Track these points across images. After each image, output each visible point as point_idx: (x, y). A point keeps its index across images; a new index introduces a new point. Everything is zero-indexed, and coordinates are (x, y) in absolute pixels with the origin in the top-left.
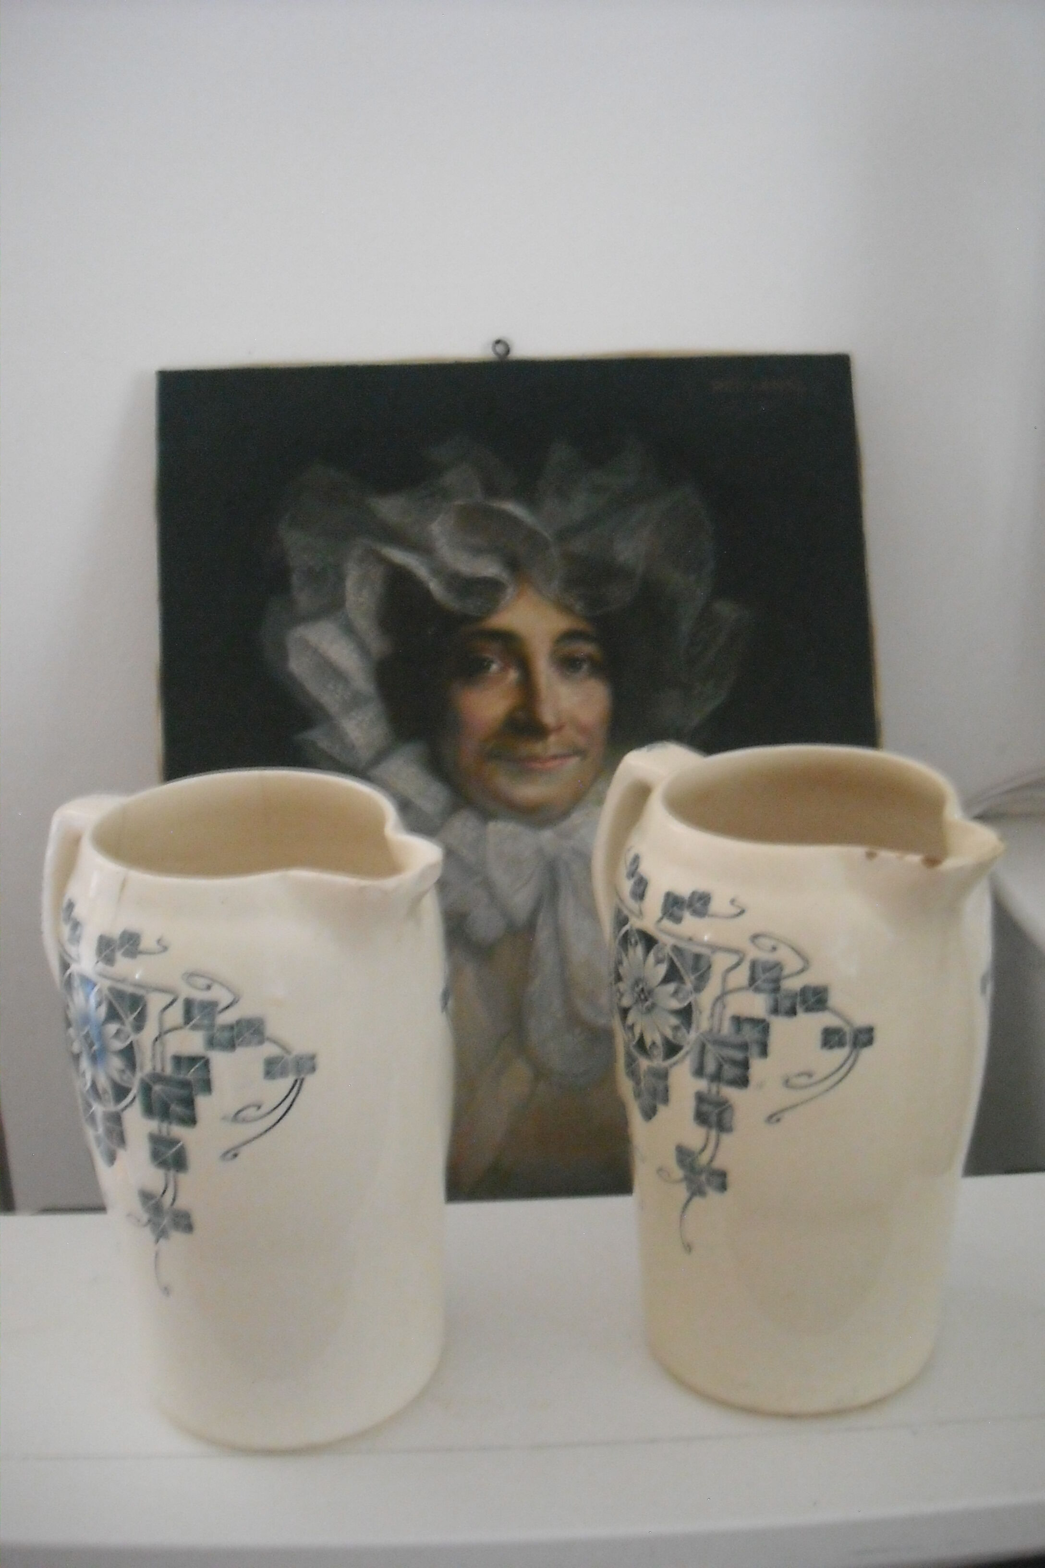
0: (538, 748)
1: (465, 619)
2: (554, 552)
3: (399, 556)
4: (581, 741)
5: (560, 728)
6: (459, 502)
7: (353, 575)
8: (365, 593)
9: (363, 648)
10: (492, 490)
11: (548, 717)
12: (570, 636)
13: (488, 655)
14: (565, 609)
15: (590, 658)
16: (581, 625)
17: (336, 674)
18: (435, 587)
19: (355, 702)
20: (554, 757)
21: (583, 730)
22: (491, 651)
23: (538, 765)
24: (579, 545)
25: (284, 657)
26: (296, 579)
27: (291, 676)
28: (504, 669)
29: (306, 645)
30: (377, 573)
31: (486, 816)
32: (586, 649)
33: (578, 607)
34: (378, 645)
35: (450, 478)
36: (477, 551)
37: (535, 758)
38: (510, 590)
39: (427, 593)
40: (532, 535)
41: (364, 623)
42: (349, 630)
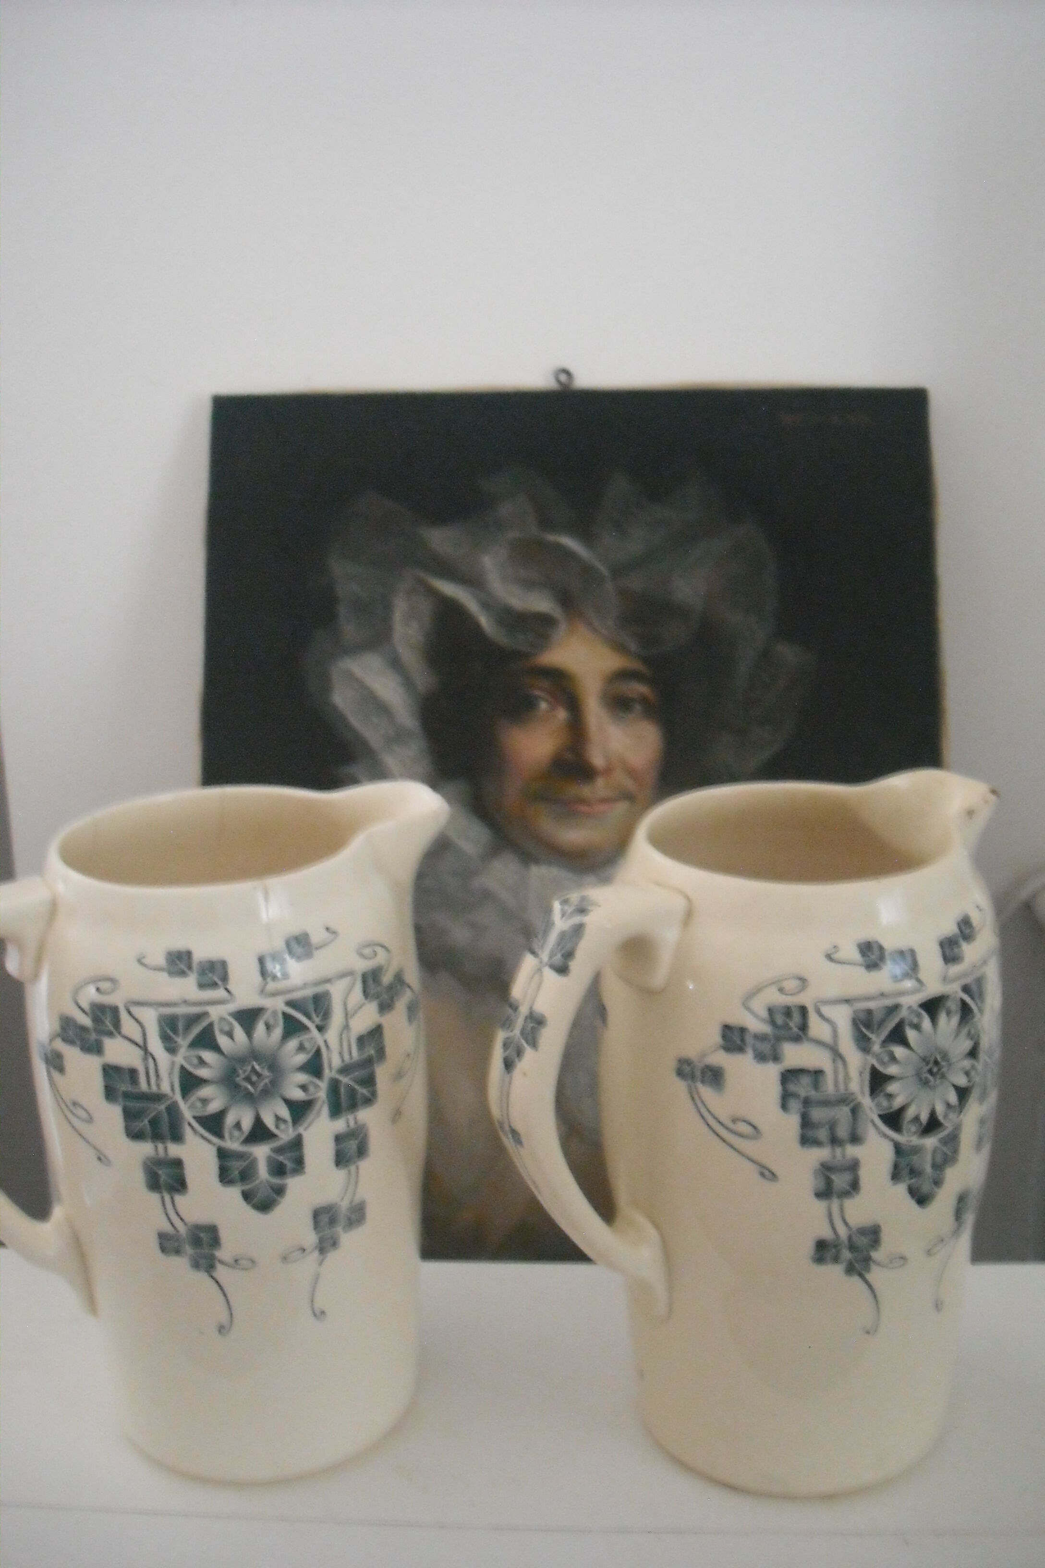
0: (585, 791)
1: (517, 655)
2: (609, 586)
3: (448, 589)
4: (629, 784)
5: (608, 771)
6: (513, 534)
7: (400, 607)
8: (415, 625)
9: (408, 682)
10: (547, 523)
11: (597, 760)
12: (623, 675)
13: (537, 693)
14: (620, 648)
15: (644, 700)
16: (635, 665)
17: (382, 709)
18: (484, 621)
19: (399, 737)
20: (605, 800)
21: (632, 773)
22: (540, 691)
23: (583, 808)
24: (636, 583)
25: (326, 687)
26: (343, 610)
27: (335, 708)
28: (553, 708)
29: (350, 677)
30: (425, 607)
31: (527, 858)
32: (640, 689)
33: (633, 646)
34: (424, 679)
35: (505, 510)
36: (528, 585)
37: (582, 801)
38: (563, 627)
39: (477, 626)
40: (587, 570)
41: (411, 657)
42: (395, 664)
